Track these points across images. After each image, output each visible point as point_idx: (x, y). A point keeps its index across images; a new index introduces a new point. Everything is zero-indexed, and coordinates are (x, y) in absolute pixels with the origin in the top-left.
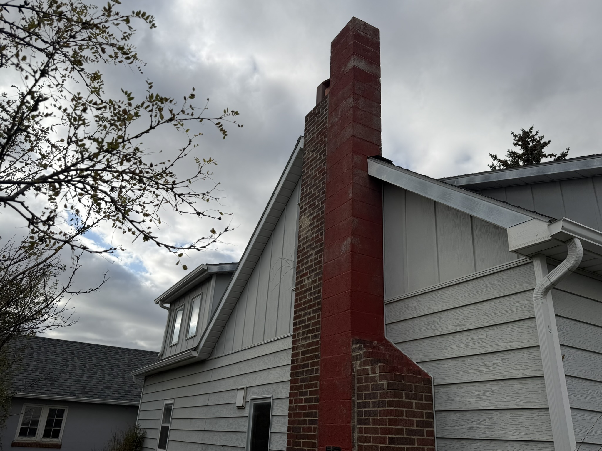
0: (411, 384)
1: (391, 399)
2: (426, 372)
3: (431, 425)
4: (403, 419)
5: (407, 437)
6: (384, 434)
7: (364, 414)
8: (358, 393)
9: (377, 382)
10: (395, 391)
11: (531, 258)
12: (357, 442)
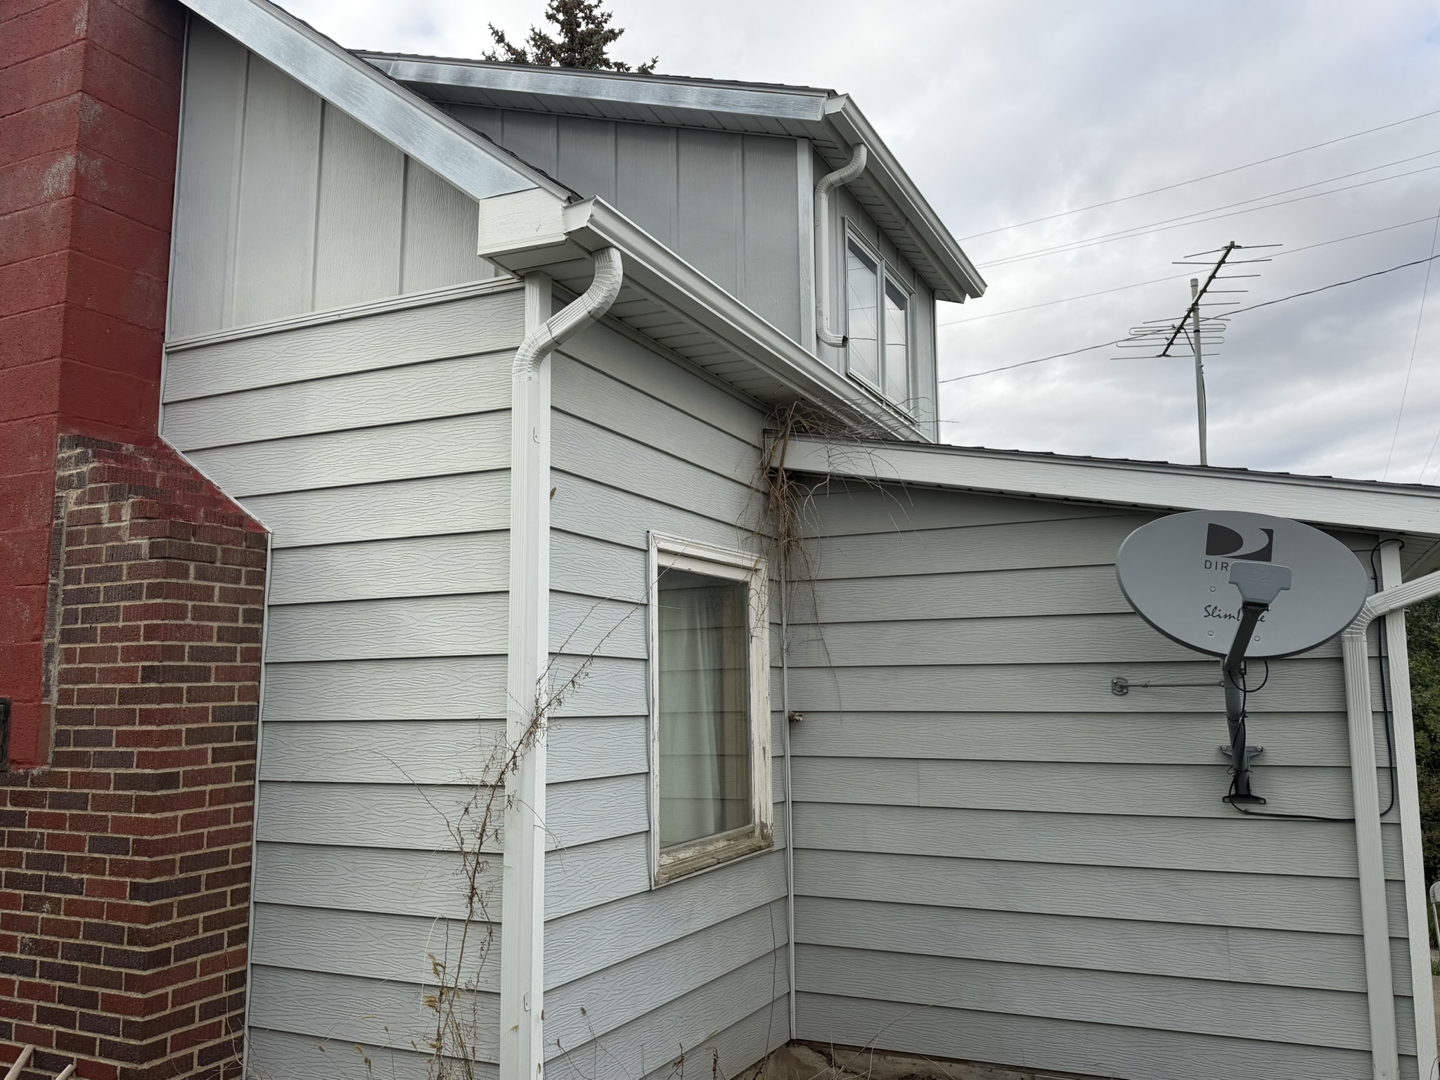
0: (212, 545)
1: (158, 581)
2: (257, 519)
3: (256, 636)
4: (185, 625)
5: (192, 664)
6: (131, 661)
7: (80, 616)
8: (67, 568)
9: (121, 540)
10: (169, 561)
11: (522, 278)
12: (56, 683)
